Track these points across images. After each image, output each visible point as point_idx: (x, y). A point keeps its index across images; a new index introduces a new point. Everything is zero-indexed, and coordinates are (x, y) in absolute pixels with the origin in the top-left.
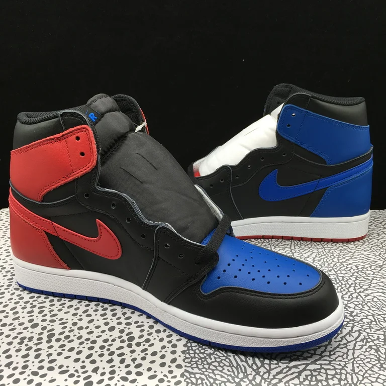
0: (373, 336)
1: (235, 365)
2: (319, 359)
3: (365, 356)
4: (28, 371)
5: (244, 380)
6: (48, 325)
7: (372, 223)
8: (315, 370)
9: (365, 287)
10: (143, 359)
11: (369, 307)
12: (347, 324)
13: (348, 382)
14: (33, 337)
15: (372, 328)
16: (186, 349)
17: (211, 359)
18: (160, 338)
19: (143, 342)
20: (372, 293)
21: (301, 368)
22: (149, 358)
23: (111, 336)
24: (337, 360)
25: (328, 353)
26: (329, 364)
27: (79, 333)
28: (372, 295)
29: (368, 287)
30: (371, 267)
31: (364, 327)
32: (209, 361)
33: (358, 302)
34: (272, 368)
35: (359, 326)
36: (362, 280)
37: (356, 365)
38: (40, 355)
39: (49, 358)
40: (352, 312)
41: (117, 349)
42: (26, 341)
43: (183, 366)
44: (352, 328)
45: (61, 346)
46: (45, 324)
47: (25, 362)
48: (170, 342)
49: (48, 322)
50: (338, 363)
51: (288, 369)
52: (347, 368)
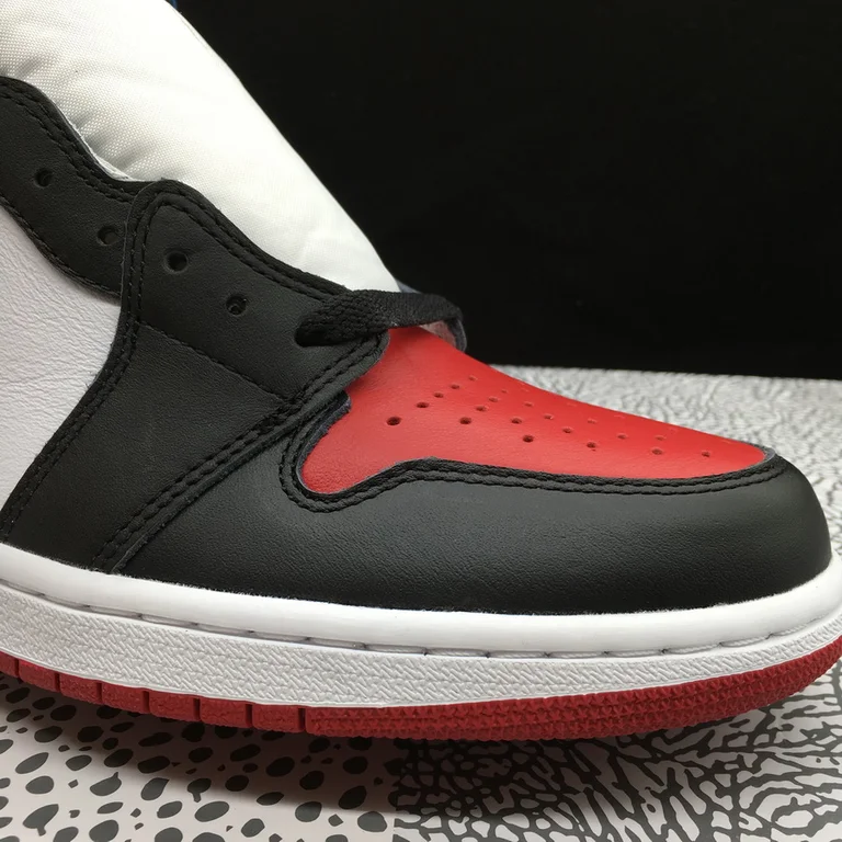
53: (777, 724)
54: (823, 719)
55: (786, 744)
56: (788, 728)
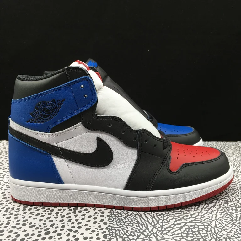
0: (228, 208)
1: (141, 223)
2: (194, 220)
3: (223, 218)
4: (9, 226)
5: (146, 231)
8: (191, 226)
11: (227, 192)
13: (212, 232)
14: (14, 208)
15: (228, 203)
16: (110, 214)
17: (126, 220)
18: (94, 208)
19: (83, 210)
21: (182, 225)
22: (87, 219)
24: (205, 220)
25: (200, 217)
26: (200, 223)
31: (223, 203)
32: (124, 220)
34: (164, 225)
35: (220, 202)
37: (217, 223)
38: (18, 217)
41: (67, 214)
42: (9, 210)
43: (108, 223)
44: (216, 204)
45: (31, 213)
47: (8, 221)
48: (100, 210)
50: (206, 222)
51: (174, 225)
52: (212, 224)
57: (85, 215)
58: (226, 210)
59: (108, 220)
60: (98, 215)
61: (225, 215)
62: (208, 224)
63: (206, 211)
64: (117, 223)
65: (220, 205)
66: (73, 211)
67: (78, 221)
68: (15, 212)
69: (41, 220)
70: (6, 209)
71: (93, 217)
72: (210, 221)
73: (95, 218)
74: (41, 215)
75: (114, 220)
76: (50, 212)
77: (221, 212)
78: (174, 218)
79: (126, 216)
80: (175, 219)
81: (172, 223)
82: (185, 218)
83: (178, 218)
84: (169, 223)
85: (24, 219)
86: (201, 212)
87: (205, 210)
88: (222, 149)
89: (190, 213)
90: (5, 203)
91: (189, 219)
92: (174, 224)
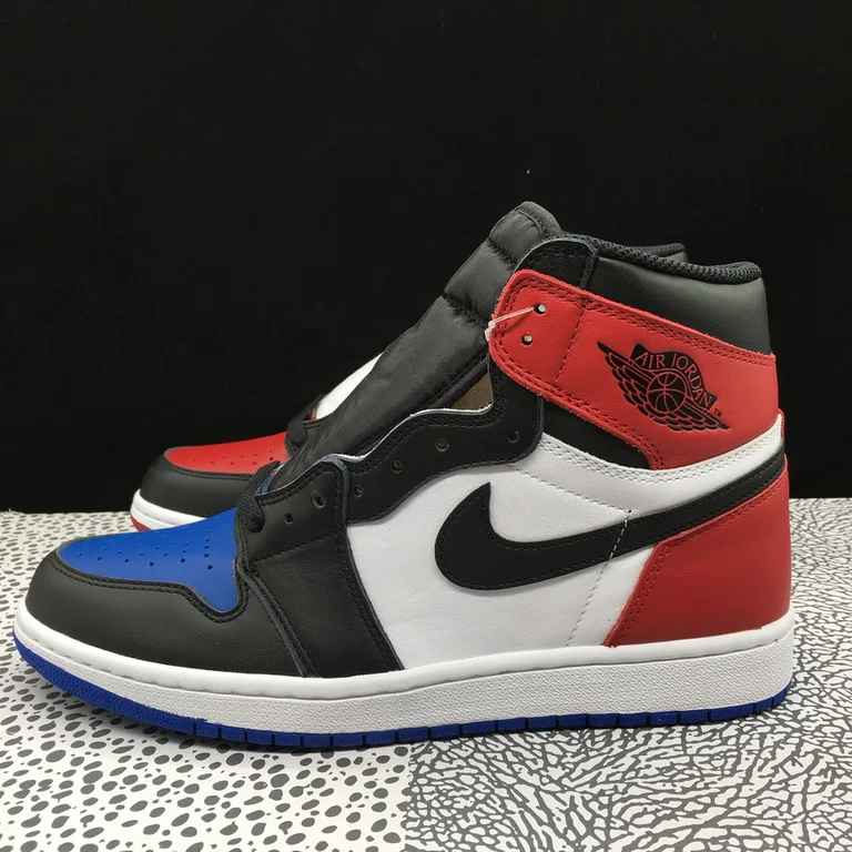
0: (847, 763)
1: (525, 832)
2: (724, 816)
3: (831, 806)
6: (88, 753)
7: (832, 525)
8: (714, 840)
9: (823, 659)
10: (308, 823)
11: (836, 701)
12: (787, 738)
14: (50, 781)
15: (845, 744)
16: (409, 798)
17: (468, 820)
18: (347, 777)
19: (308, 786)
20: (841, 671)
21: (682, 835)
22: (322, 821)
23: (232, 775)
24: (765, 816)
25: (743, 803)
26: (748, 826)
27: (159, 770)
28: (841, 674)
29: (831, 657)
30: (834, 616)
31: (826, 745)
32: (463, 824)
33: (808, 690)
34: (612, 837)
35: (814, 741)
36: (817, 644)
37: (810, 827)
38: (66, 818)
39: (85, 826)
40: (797, 713)
41: (247, 803)
42: (34, 790)
43: (402, 837)
44: (799, 746)
45: (114, 800)
46: (79, 752)
47: (29, 835)
48: (370, 785)
49: (86, 748)
50: (769, 823)
51: (650, 839)
52: (791, 833)
53: (642, 765)
54: (671, 760)
55: (646, 776)
56: (648, 767)
57: (314, 803)
58: (840, 772)
59: (403, 824)
60: (363, 806)
61: (838, 793)
62: (776, 832)
63: (766, 780)
64: (435, 833)
65: (815, 752)
66: (270, 788)
67: (292, 831)
68: (54, 797)
69: (151, 830)
70: (22, 786)
71: (346, 813)
72: (785, 820)
73: (354, 818)
74: (150, 807)
75: (426, 823)
76: (183, 795)
77: (821, 779)
78: (651, 808)
79: (470, 805)
80: (654, 813)
81: (642, 831)
82: (691, 807)
83: (664, 808)
84: (631, 828)
85: (91, 825)
86: (746, 781)
87: (762, 773)
88: (805, 528)
89: (707, 787)
90: (19, 763)
91: (704, 811)
92: (649, 834)
